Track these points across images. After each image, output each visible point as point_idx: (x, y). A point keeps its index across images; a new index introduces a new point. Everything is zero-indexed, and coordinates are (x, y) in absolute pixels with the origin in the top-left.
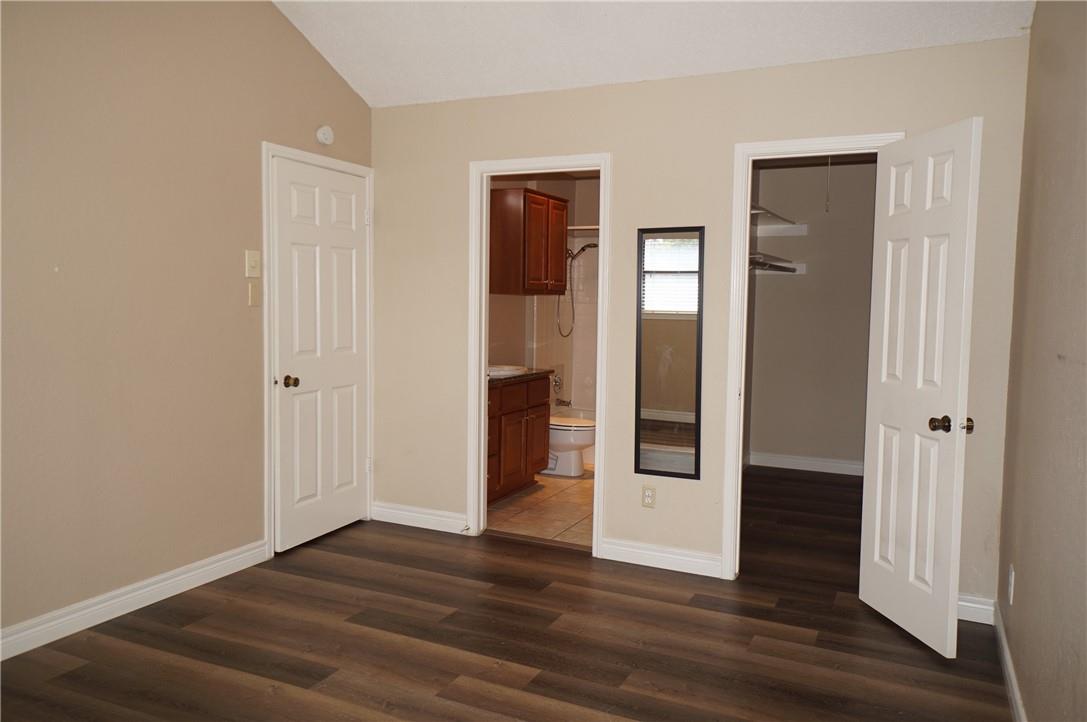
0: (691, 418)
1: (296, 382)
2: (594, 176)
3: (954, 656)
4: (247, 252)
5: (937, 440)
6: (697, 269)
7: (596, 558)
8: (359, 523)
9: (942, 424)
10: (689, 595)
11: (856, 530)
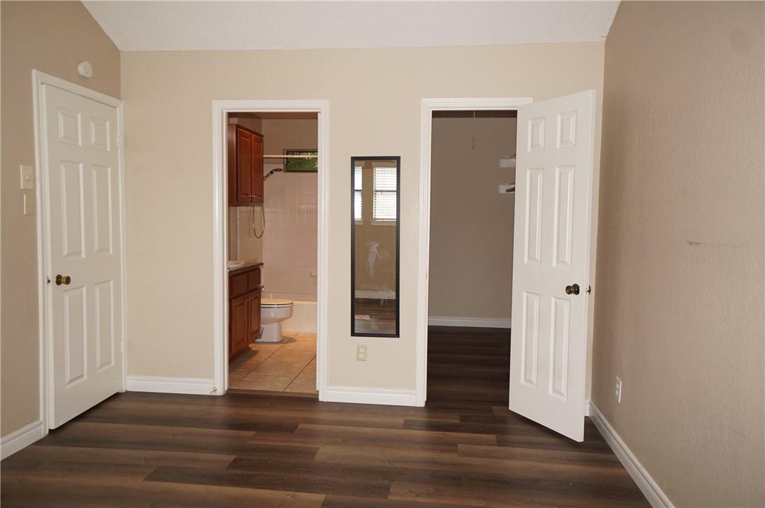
0: (392, 296)
1: (68, 280)
2: (314, 116)
3: (582, 440)
4: (21, 166)
5: (569, 300)
6: (395, 189)
7: (323, 402)
8: (117, 395)
9: (573, 290)
10: (401, 421)
11: (507, 364)
